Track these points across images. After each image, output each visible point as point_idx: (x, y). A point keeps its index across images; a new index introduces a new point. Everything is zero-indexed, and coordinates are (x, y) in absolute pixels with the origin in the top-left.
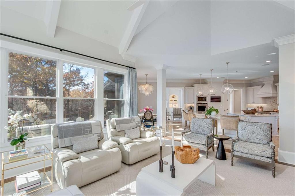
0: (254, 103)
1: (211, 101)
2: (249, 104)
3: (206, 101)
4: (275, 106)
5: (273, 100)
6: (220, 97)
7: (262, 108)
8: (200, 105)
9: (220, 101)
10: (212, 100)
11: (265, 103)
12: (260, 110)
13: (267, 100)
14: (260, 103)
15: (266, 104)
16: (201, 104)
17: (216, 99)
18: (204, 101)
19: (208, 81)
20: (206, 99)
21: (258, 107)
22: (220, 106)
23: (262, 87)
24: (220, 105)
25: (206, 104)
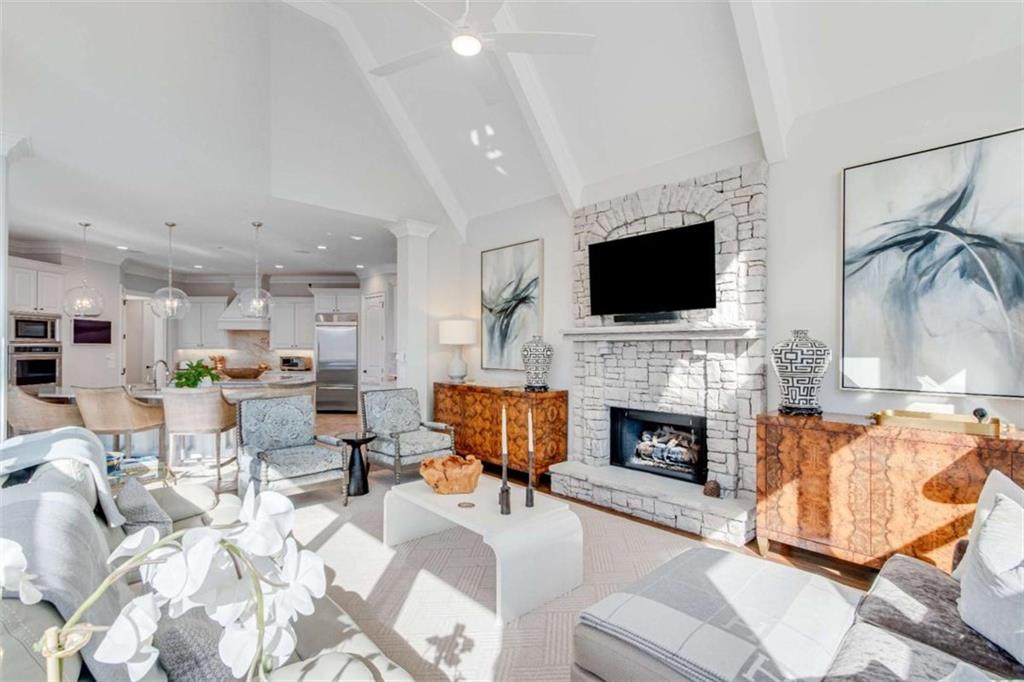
0: (202, 345)
1: (76, 341)
2: (180, 351)
3: (53, 336)
4: (258, 354)
5: (257, 339)
6: (109, 323)
7: (222, 360)
8: (25, 356)
9: (107, 340)
10: (79, 335)
11: (233, 346)
12: (219, 366)
13: (238, 338)
14: (223, 348)
15: (234, 349)
16: (30, 350)
17: (93, 332)
18: (45, 336)
19: (64, 251)
20: (53, 331)
21: (212, 359)
22: (108, 359)
23: (229, 303)
24: (108, 356)
25: (56, 350)
